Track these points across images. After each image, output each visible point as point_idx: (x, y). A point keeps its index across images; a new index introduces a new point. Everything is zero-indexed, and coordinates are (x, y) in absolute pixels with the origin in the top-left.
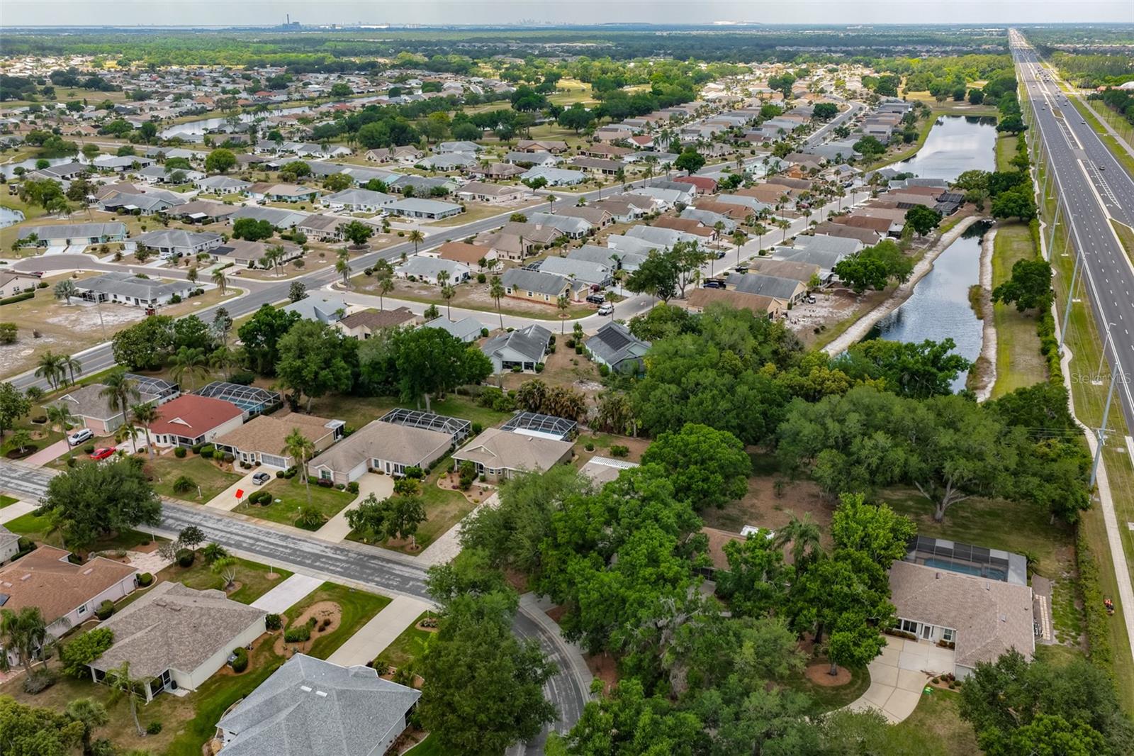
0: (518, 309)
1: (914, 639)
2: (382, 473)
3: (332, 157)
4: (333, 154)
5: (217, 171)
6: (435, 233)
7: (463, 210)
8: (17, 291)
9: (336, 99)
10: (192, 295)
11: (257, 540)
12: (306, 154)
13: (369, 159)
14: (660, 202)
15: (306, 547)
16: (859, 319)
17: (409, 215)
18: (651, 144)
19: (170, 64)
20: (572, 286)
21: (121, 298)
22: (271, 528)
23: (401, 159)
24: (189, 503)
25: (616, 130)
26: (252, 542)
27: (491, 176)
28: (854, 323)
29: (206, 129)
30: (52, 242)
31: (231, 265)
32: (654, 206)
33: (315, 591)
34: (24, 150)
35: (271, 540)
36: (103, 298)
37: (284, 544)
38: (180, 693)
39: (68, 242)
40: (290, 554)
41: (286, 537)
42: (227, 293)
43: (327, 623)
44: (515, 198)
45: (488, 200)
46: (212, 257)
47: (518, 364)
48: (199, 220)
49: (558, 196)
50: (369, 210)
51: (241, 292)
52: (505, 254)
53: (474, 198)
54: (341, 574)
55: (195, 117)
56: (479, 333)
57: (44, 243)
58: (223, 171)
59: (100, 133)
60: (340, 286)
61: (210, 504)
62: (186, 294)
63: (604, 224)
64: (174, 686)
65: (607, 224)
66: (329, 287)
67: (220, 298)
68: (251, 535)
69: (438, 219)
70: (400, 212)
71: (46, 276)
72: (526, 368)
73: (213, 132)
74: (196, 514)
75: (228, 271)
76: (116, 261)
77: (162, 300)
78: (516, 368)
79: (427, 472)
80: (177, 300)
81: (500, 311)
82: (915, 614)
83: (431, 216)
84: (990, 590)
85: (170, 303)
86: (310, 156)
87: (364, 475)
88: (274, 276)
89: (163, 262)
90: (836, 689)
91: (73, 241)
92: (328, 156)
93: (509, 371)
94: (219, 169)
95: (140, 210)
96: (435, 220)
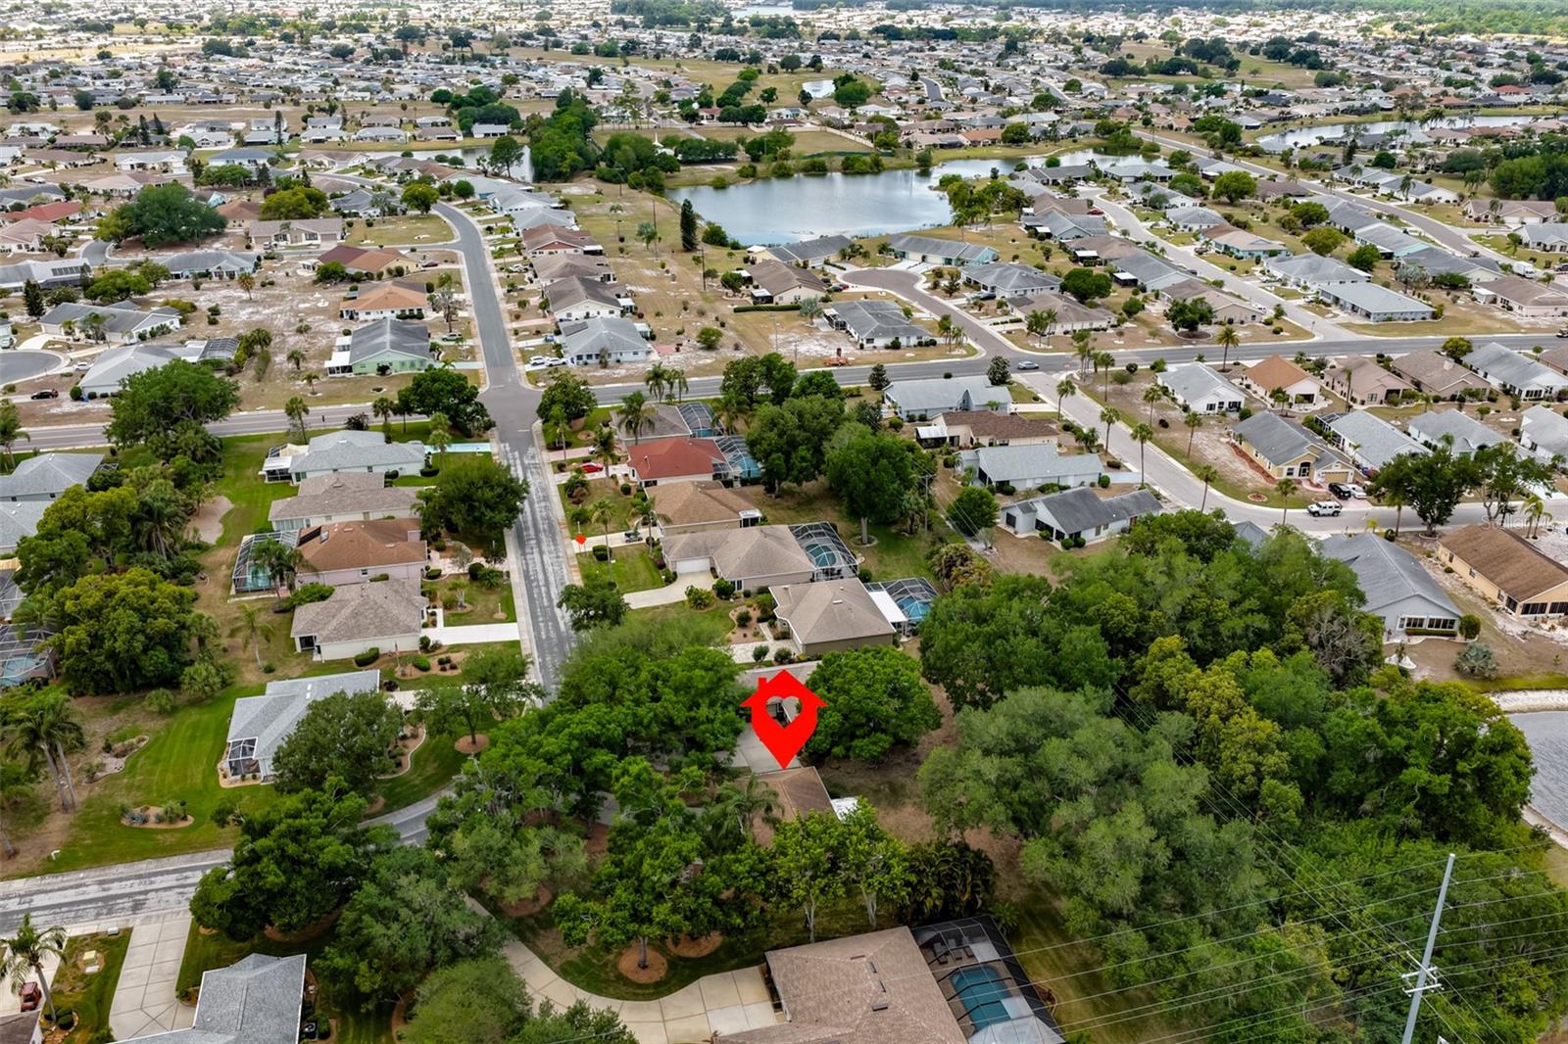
0: (1217, 468)
2: (715, 577)
3: (1417, 201)
4: (1424, 198)
5: (1224, 199)
7: (1436, 316)
8: (797, 299)
10: (919, 344)
11: (547, 585)
12: (1388, 191)
13: (1465, 213)
17: (1342, 307)
19: (1462, 30)
20: (1317, 461)
21: (852, 331)
23: (1512, 220)
24: (567, 534)
26: (541, 583)
30: (912, 256)
31: (1017, 321)
34: (1084, 141)
35: (554, 590)
36: (841, 326)
38: (313, 658)
39: (924, 259)
40: (542, 607)
45: (1510, 309)
46: (1012, 307)
47: (1052, 529)
48: (1082, 259)
50: (1306, 288)
53: (1494, 301)
54: (538, 640)
56: (1095, 479)
57: (903, 255)
58: (1230, 201)
59: (1191, 128)
60: (1076, 376)
61: (575, 542)
62: (914, 341)
64: (319, 651)
66: (1065, 375)
67: (941, 356)
68: (552, 579)
69: (1371, 322)
70: (1337, 300)
71: (850, 290)
72: (1057, 538)
73: (1325, 143)
74: (555, 545)
75: (1001, 328)
76: (929, 289)
77: (880, 342)
78: (1044, 533)
79: (747, 595)
80: (896, 346)
81: (1192, 466)
82: (785, 976)
83: (1368, 315)
84: (880, 1013)
85: (887, 347)
86: (1390, 196)
87: (702, 572)
88: (1037, 345)
89: (963, 301)
90: (621, 979)
91: (931, 258)
92: (1412, 200)
93: (1037, 534)
94: (1229, 197)
95: (1049, 236)
96: (1366, 322)
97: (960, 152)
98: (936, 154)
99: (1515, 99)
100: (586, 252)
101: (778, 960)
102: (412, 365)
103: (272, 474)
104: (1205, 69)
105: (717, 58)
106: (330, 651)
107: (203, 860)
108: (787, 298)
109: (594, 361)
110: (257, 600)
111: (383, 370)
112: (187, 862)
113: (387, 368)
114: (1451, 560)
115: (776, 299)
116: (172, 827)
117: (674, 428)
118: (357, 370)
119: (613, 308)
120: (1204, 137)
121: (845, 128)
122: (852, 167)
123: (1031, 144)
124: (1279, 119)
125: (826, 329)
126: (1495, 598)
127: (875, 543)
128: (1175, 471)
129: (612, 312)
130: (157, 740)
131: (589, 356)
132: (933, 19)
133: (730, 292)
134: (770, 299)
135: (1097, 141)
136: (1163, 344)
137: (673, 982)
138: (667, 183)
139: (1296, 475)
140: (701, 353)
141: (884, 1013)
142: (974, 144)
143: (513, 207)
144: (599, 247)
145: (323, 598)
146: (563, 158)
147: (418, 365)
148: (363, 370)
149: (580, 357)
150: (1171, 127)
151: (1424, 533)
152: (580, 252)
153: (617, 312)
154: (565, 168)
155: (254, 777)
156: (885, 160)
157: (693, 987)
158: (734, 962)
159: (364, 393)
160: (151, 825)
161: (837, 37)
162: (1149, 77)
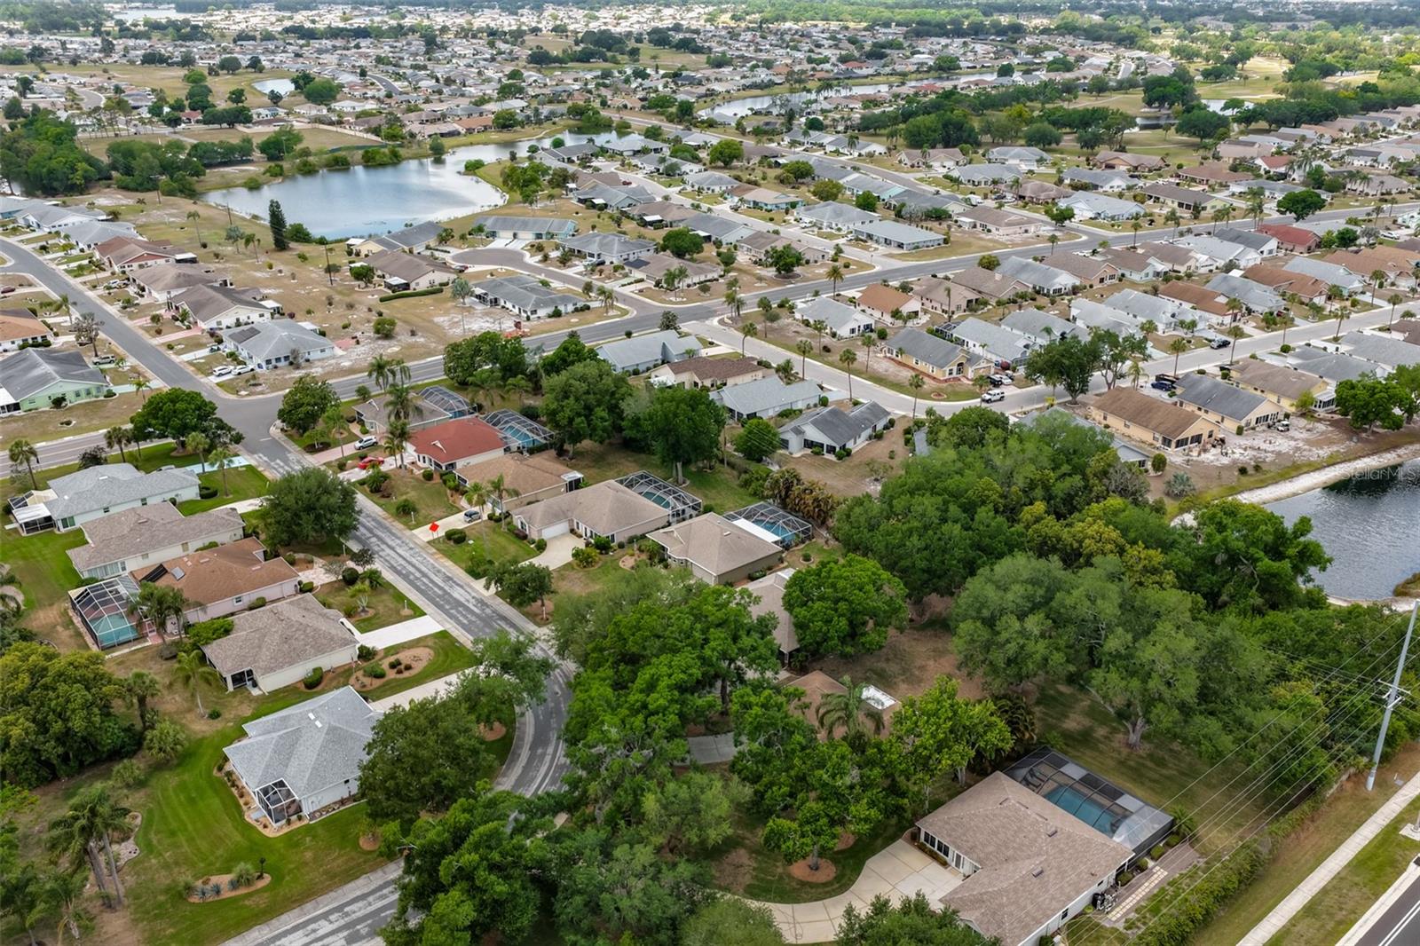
0: (891, 378)
1: (945, 864)
2: (580, 536)
3: (860, 155)
4: (863, 152)
5: (720, 164)
6: (888, 268)
7: (946, 241)
8: (432, 284)
9: (936, 75)
10: (576, 310)
11: (424, 575)
12: (834, 149)
13: (900, 162)
14: (1203, 258)
15: (457, 593)
16: (1333, 464)
17: (877, 242)
18: (1282, 170)
19: (784, 19)
20: (968, 360)
21: (509, 305)
22: (445, 567)
23: (936, 165)
24: (401, 526)
25: (1253, 144)
26: (418, 575)
27: (1024, 198)
28: (1318, 469)
29: (751, 109)
30: (501, 233)
31: (641, 281)
32: (1192, 263)
33: (426, 637)
34: (561, 122)
35: (436, 579)
36: (494, 302)
37: (442, 585)
38: (255, 692)
39: (515, 236)
40: (439, 596)
41: (448, 579)
42: (611, 313)
43: (408, 668)
44: (1026, 231)
45: (989, 231)
46: (627, 269)
47: (822, 445)
48: (651, 224)
49: (1085, 233)
50: (839, 230)
51: (627, 312)
52: (938, 306)
53: (975, 226)
54: (463, 626)
55: (758, 92)
56: (816, 400)
57: (493, 234)
58: (727, 165)
59: (643, 107)
60: (727, 320)
61: (415, 532)
62: (570, 308)
63: (1102, 280)
64: (255, 685)
65: (1108, 282)
66: (715, 321)
67: (601, 318)
68: (424, 569)
69: (904, 251)
70: (870, 237)
71: (469, 270)
72: (828, 452)
73: (756, 113)
74: (399, 538)
75: (633, 287)
76: (540, 262)
77: (542, 312)
78: (816, 449)
79: (621, 546)
80: (557, 314)
81: (871, 378)
82: (950, 836)
83: (900, 246)
84: (1054, 837)
85: (550, 316)
86: (837, 152)
87: (563, 535)
88: (673, 299)
89: (581, 268)
90: (803, 884)
91: (521, 234)
92: (856, 154)
93: (809, 451)
94: (724, 162)
95: (606, 206)
96: (901, 251)
97: (461, 139)
98: (446, 142)
99: (865, 71)
100: (179, 261)
101: (932, 825)
102: (88, 393)
103: (30, 526)
104: (614, 57)
105: (143, 62)
106: (268, 683)
107: (315, 909)
108: (422, 284)
109: (283, 363)
110: (133, 652)
111: (58, 402)
112: (300, 916)
113: (63, 399)
114: (1105, 418)
115: (413, 285)
116: (252, 889)
117: (433, 412)
118: (25, 406)
119: (262, 311)
120: (662, 114)
121: (332, 123)
122: (371, 160)
123: (518, 128)
124: (706, 95)
125: (480, 307)
126: (1150, 440)
127: (688, 482)
128: (864, 386)
129: (262, 316)
130: (150, 811)
131: (278, 360)
132: (331, 17)
133: (362, 284)
134: (407, 286)
135: (572, 122)
136: (769, 286)
137: (848, 872)
138: (198, 187)
139: (954, 375)
140: (380, 342)
141: (1058, 836)
142: (470, 131)
143: (56, 223)
144: (189, 255)
145: (227, 632)
146: (73, 169)
147: (94, 392)
148: (32, 406)
149: (268, 362)
150: (625, 107)
151: (1070, 402)
152: (172, 261)
153: (268, 315)
154: (77, 178)
155: (300, 818)
156: (402, 151)
157: (865, 871)
158: (879, 842)
159: (51, 428)
160: (227, 894)
161: (254, 38)
162: (570, 65)
